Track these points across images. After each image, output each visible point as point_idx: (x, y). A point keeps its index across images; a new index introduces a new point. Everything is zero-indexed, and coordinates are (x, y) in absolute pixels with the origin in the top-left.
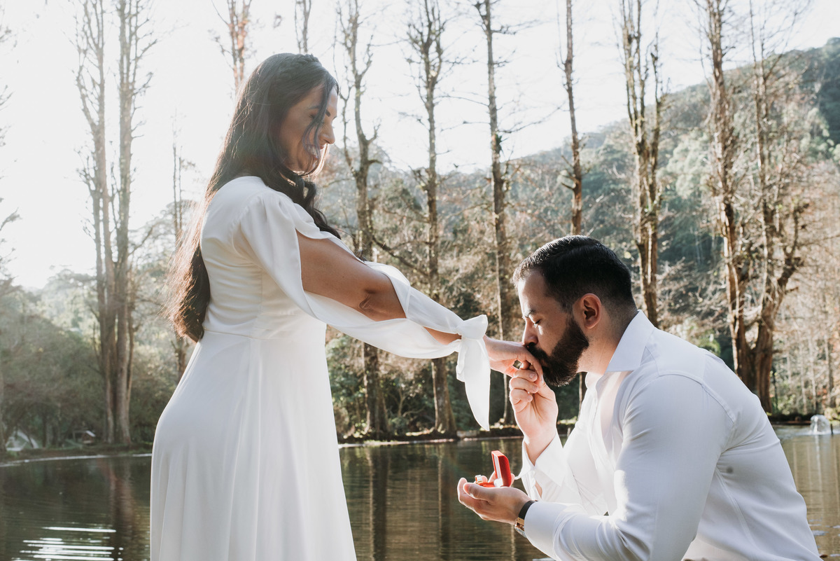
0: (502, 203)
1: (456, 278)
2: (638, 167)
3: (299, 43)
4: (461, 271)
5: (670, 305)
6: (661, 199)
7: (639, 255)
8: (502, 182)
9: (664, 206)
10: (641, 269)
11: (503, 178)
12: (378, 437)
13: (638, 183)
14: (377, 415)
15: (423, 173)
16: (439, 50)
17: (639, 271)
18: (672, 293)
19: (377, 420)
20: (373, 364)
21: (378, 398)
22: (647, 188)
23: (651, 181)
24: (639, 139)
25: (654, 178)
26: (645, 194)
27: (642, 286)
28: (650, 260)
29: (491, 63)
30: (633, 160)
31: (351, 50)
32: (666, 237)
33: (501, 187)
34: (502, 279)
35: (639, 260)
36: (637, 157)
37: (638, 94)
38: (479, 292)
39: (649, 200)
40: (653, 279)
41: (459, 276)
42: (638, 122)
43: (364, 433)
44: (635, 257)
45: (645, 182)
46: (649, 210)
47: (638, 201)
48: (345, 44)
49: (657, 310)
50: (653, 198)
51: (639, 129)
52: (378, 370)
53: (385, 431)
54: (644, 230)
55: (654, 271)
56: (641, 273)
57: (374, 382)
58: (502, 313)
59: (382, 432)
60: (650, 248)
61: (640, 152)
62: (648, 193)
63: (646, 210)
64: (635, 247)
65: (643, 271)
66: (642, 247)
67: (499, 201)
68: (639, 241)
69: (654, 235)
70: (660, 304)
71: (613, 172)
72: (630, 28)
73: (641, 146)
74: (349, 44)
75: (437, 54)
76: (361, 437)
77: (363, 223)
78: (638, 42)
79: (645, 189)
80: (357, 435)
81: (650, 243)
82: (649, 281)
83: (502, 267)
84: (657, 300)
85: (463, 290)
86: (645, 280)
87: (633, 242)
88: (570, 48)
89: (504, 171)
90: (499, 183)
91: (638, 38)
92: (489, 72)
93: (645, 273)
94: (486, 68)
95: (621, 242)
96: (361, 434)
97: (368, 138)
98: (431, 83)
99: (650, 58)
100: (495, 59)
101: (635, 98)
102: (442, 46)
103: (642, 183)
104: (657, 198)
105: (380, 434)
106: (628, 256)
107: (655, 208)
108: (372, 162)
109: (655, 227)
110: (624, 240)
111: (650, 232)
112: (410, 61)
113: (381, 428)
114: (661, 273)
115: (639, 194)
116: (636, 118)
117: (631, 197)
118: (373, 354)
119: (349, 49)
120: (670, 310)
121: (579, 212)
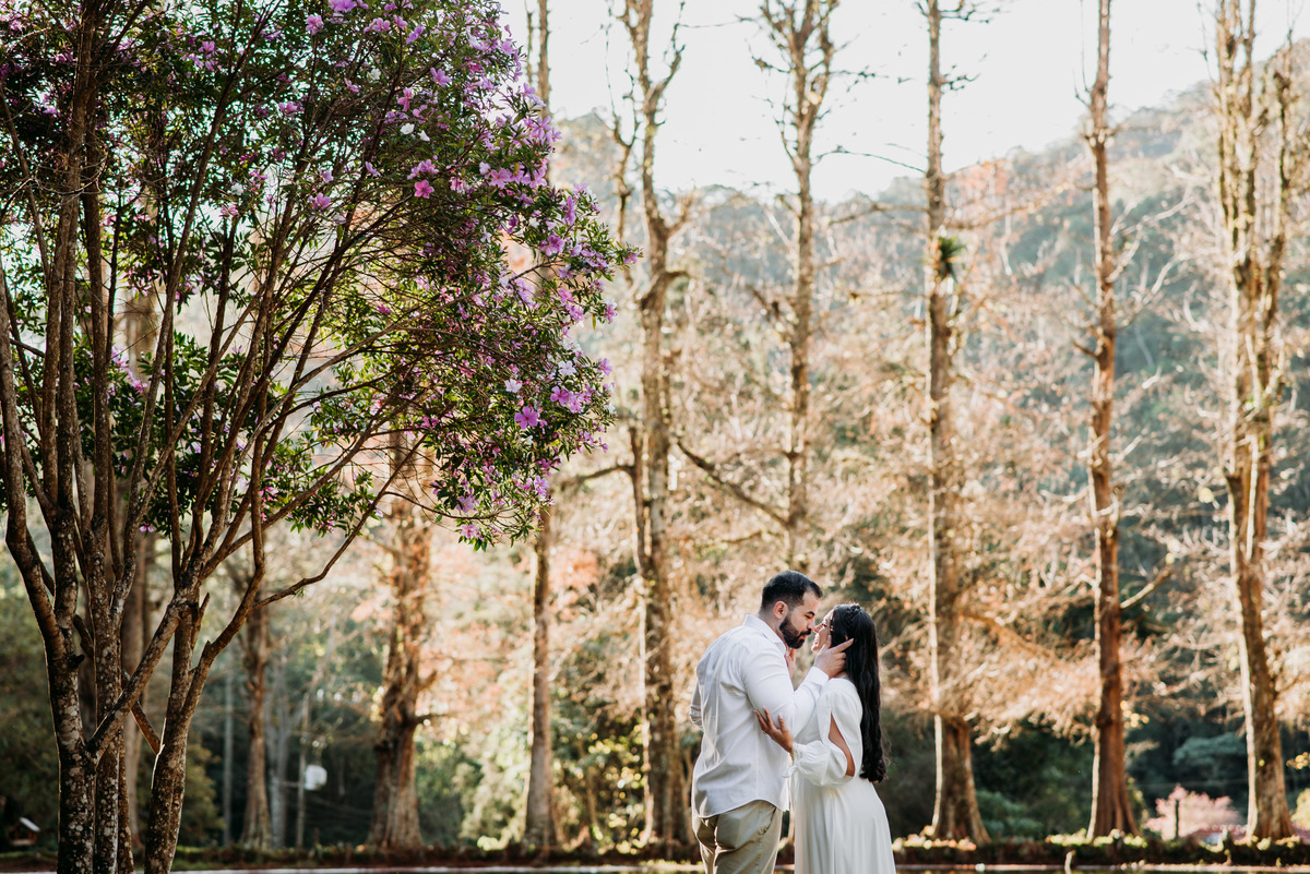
0: (946, 376)
1: (839, 526)
2: (1235, 314)
3: (530, 15)
4: (850, 510)
5: (1292, 605)
6: (1281, 385)
7: (1231, 498)
8: (948, 332)
9: (1288, 397)
10: (1233, 528)
11: (950, 324)
12: (670, 853)
13: (1234, 348)
14: (667, 808)
15: (784, 306)
16: (826, 45)
17: (1227, 530)
18: (1297, 580)
19: (668, 819)
20: (664, 701)
21: (670, 773)
22: (1253, 359)
23: (1260, 344)
24: (1241, 257)
25: (1267, 340)
26: (1248, 374)
27: (1234, 565)
28: (1251, 511)
29: (935, 82)
30: (1226, 295)
31: (639, 35)
32: (1290, 462)
33: (945, 346)
34: (938, 536)
35: (1230, 508)
36: (1234, 292)
37: (1245, 164)
38: (888, 557)
39: (1257, 383)
40: (1257, 552)
41: (846, 521)
42: (1241, 223)
43: (641, 844)
44: (1223, 501)
45: (1249, 346)
46: (1255, 403)
47: (1232, 382)
48: (625, 18)
49: (1264, 614)
50: (1265, 383)
51: (1241, 235)
52: (671, 713)
53: (685, 842)
54: (1242, 451)
55: (1261, 533)
56: (1232, 535)
57: (664, 738)
58: (938, 607)
59: (677, 843)
60: (1253, 483)
61: (1240, 285)
62: (1255, 370)
63: (1248, 406)
64: (1223, 482)
65: (1237, 533)
66: (1236, 483)
67: (941, 374)
68: (1232, 471)
69: (1264, 459)
70: (1272, 602)
71: (1182, 317)
72: (1231, 21)
73: (1244, 269)
74: (634, 19)
75: (820, 55)
76: (634, 852)
77: (653, 403)
78: (1249, 53)
79: (1248, 363)
80: (624, 848)
81: (1254, 475)
82: (1248, 555)
83: (942, 513)
84: (1265, 594)
85: (856, 551)
86: (1240, 555)
87: (1218, 471)
88: (1104, 59)
89: (953, 310)
90: (941, 334)
91: (1248, 43)
92: (932, 102)
93: (1241, 539)
94: (925, 91)
95: (1192, 467)
96: (634, 847)
97: (669, 222)
98: (807, 119)
99: (1272, 86)
100: (943, 70)
101: (1237, 173)
102: (832, 37)
103: (1242, 346)
104: (1273, 382)
105: (674, 847)
106: (1206, 496)
107: (1269, 401)
108: (675, 275)
109: (1268, 442)
110: (1201, 464)
111: (1256, 456)
112: (763, 64)
113: (676, 836)
114: (1275, 535)
115: (1236, 371)
116: (1236, 215)
117: (1219, 373)
118: (665, 682)
119: (633, 32)
120: (1292, 614)
121: (1106, 405)
